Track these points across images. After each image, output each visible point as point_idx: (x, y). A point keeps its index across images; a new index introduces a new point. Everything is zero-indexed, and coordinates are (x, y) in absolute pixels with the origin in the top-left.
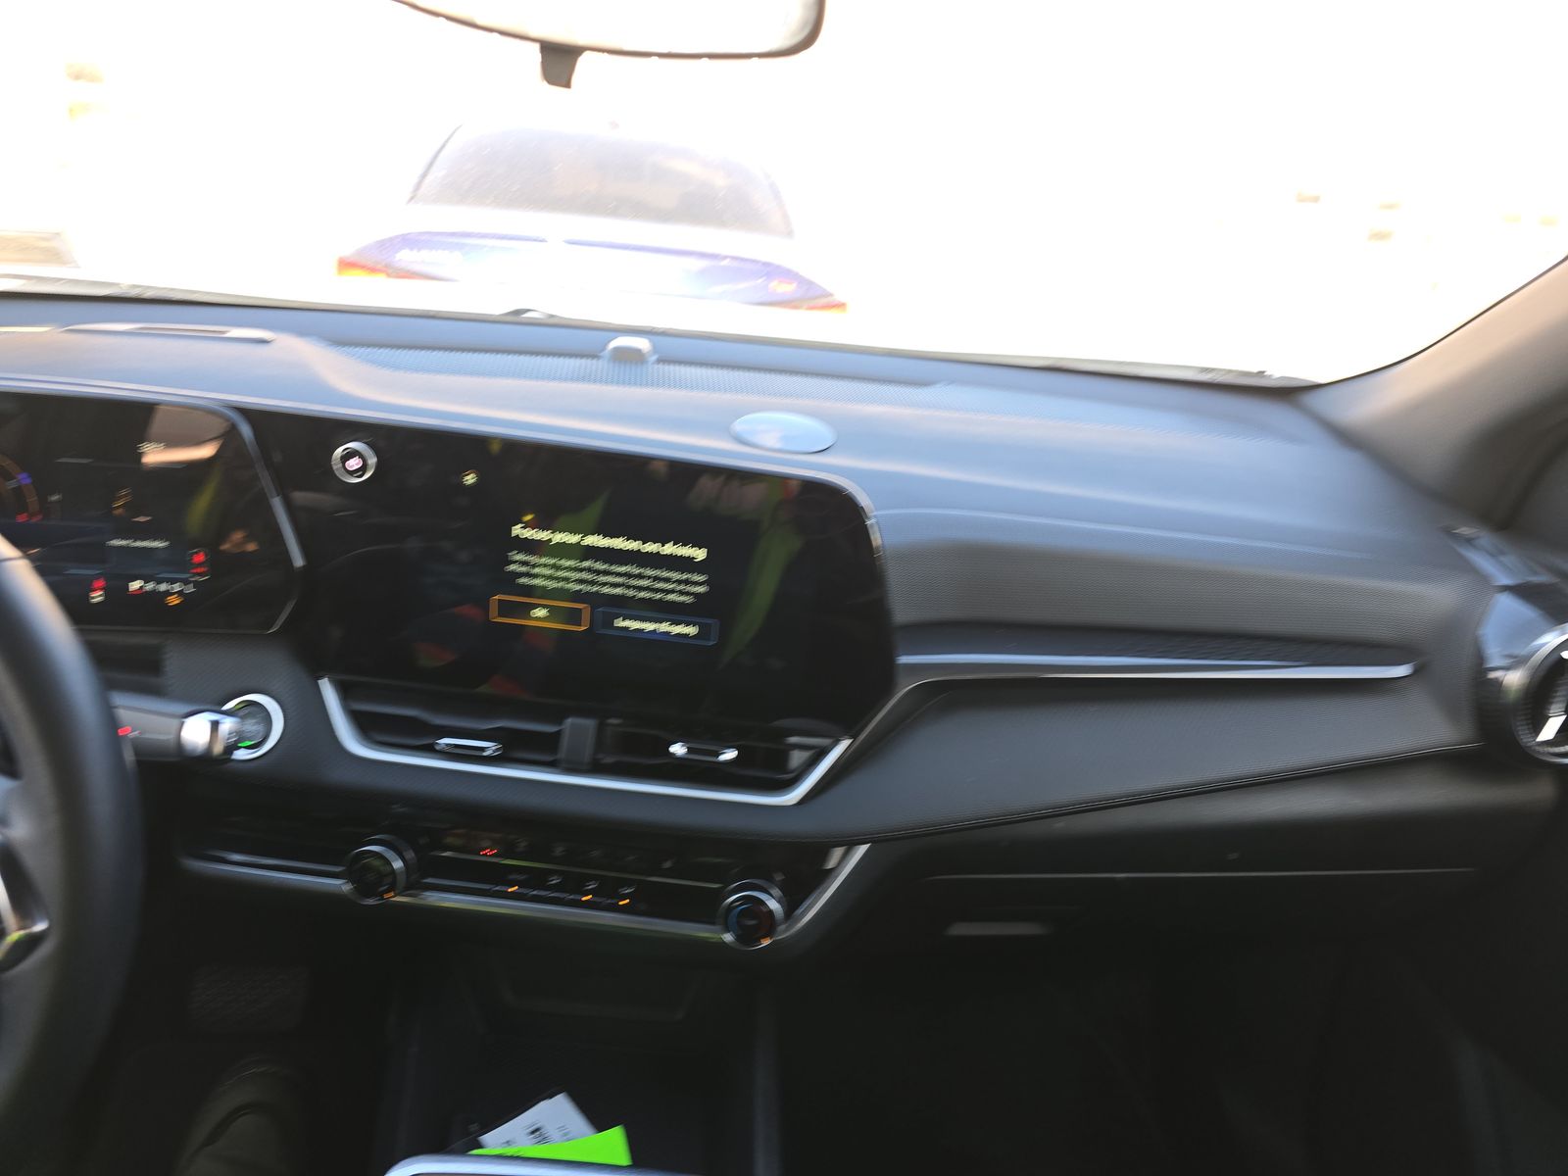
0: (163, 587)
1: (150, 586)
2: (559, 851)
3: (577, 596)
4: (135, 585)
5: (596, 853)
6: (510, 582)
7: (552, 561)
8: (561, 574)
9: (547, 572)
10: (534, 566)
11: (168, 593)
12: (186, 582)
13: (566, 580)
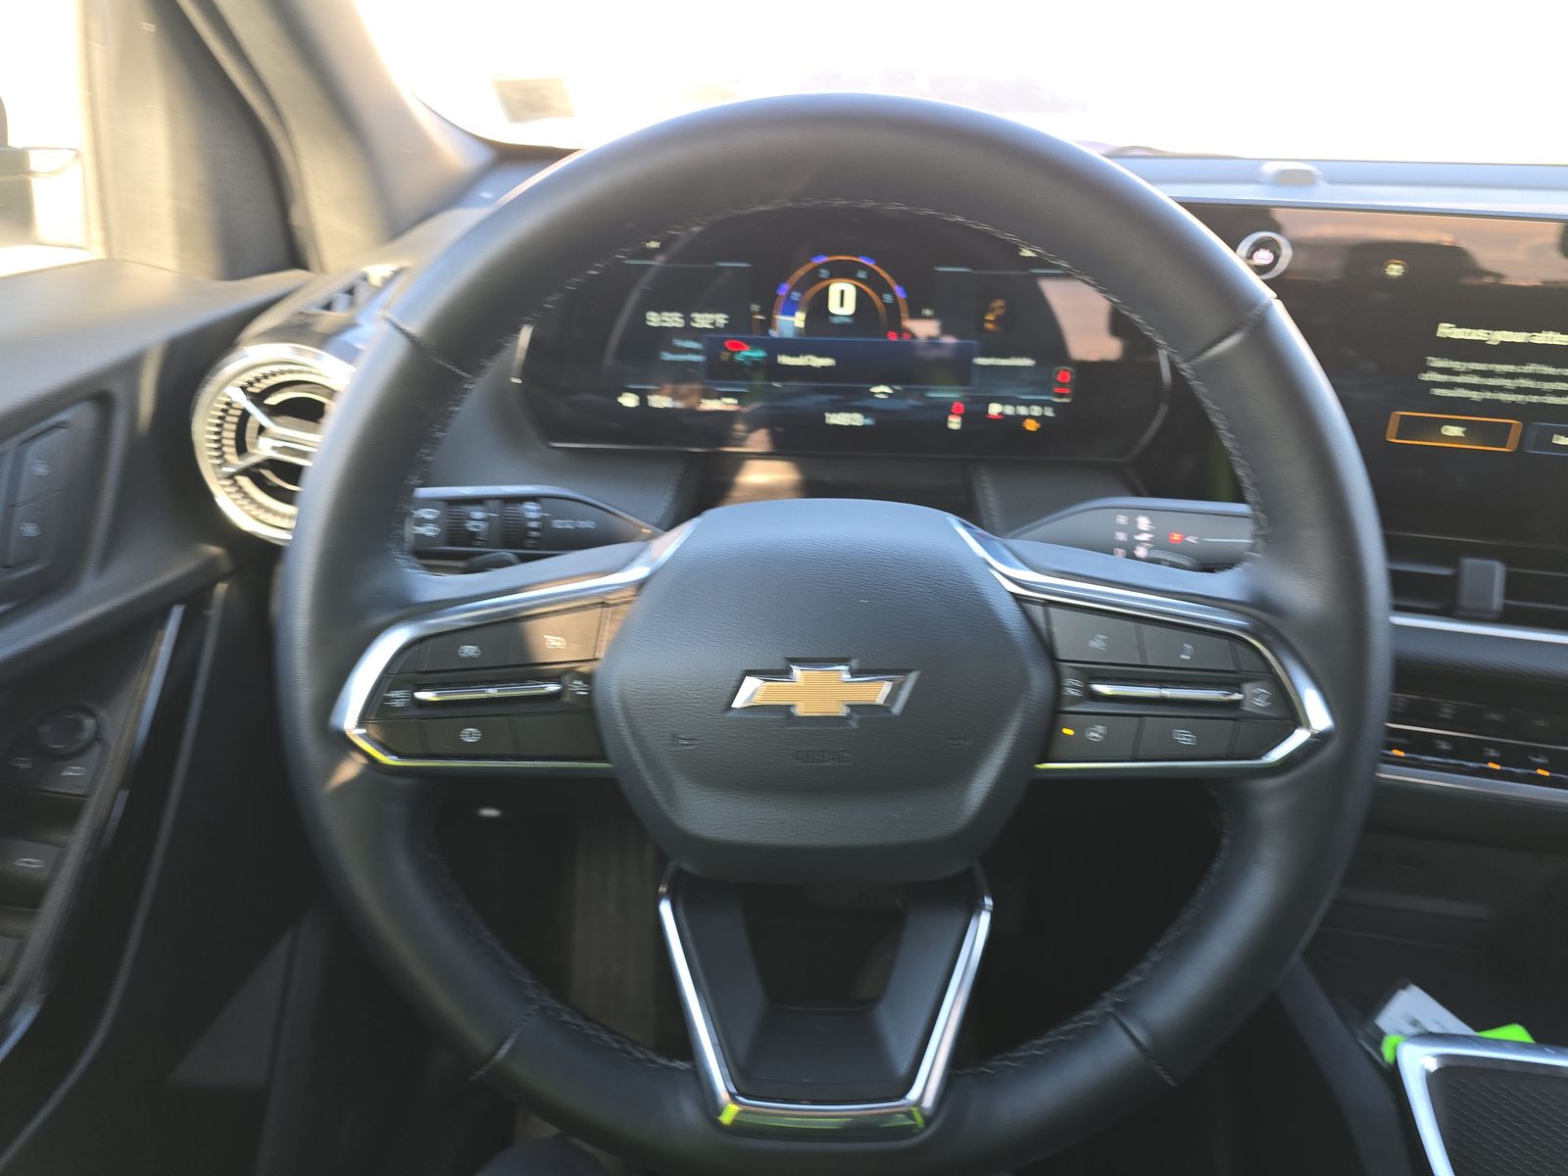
0: (1022, 410)
1: (1009, 410)
2: (1447, 712)
3: (1511, 409)
4: (995, 409)
5: (1495, 717)
6: (1422, 394)
7: (1482, 367)
8: (1491, 382)
9: (1475, 380)
10: (1457, 373)
11: (1025, 417)
12: (1042, 404)
13: (1501, 389)
